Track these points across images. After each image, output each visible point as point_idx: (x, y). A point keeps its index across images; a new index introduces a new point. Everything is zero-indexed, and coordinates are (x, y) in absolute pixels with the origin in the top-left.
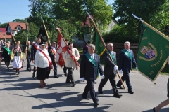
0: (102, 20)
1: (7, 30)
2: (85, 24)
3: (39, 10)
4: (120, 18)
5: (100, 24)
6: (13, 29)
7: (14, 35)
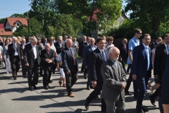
0: (110, 14)
1: (5, 26)
2: (91, 19)
3: (40, 4)
4: (132, 12)
5: (108, 19)
6: (11, 24)
7: (13, 31)
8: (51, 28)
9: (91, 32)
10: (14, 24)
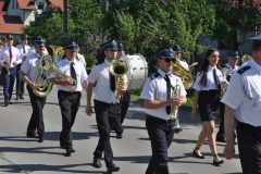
7: (27, 23)
8: (126, 21)
9: (239, 38)
10: (31, 3)
